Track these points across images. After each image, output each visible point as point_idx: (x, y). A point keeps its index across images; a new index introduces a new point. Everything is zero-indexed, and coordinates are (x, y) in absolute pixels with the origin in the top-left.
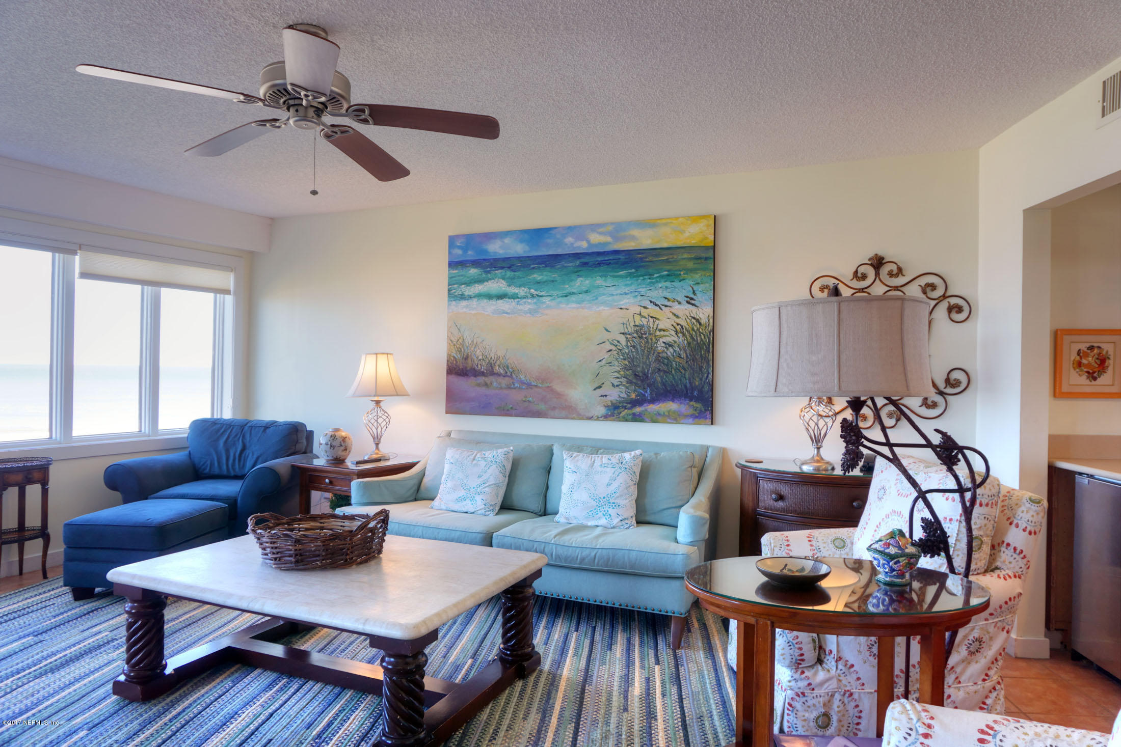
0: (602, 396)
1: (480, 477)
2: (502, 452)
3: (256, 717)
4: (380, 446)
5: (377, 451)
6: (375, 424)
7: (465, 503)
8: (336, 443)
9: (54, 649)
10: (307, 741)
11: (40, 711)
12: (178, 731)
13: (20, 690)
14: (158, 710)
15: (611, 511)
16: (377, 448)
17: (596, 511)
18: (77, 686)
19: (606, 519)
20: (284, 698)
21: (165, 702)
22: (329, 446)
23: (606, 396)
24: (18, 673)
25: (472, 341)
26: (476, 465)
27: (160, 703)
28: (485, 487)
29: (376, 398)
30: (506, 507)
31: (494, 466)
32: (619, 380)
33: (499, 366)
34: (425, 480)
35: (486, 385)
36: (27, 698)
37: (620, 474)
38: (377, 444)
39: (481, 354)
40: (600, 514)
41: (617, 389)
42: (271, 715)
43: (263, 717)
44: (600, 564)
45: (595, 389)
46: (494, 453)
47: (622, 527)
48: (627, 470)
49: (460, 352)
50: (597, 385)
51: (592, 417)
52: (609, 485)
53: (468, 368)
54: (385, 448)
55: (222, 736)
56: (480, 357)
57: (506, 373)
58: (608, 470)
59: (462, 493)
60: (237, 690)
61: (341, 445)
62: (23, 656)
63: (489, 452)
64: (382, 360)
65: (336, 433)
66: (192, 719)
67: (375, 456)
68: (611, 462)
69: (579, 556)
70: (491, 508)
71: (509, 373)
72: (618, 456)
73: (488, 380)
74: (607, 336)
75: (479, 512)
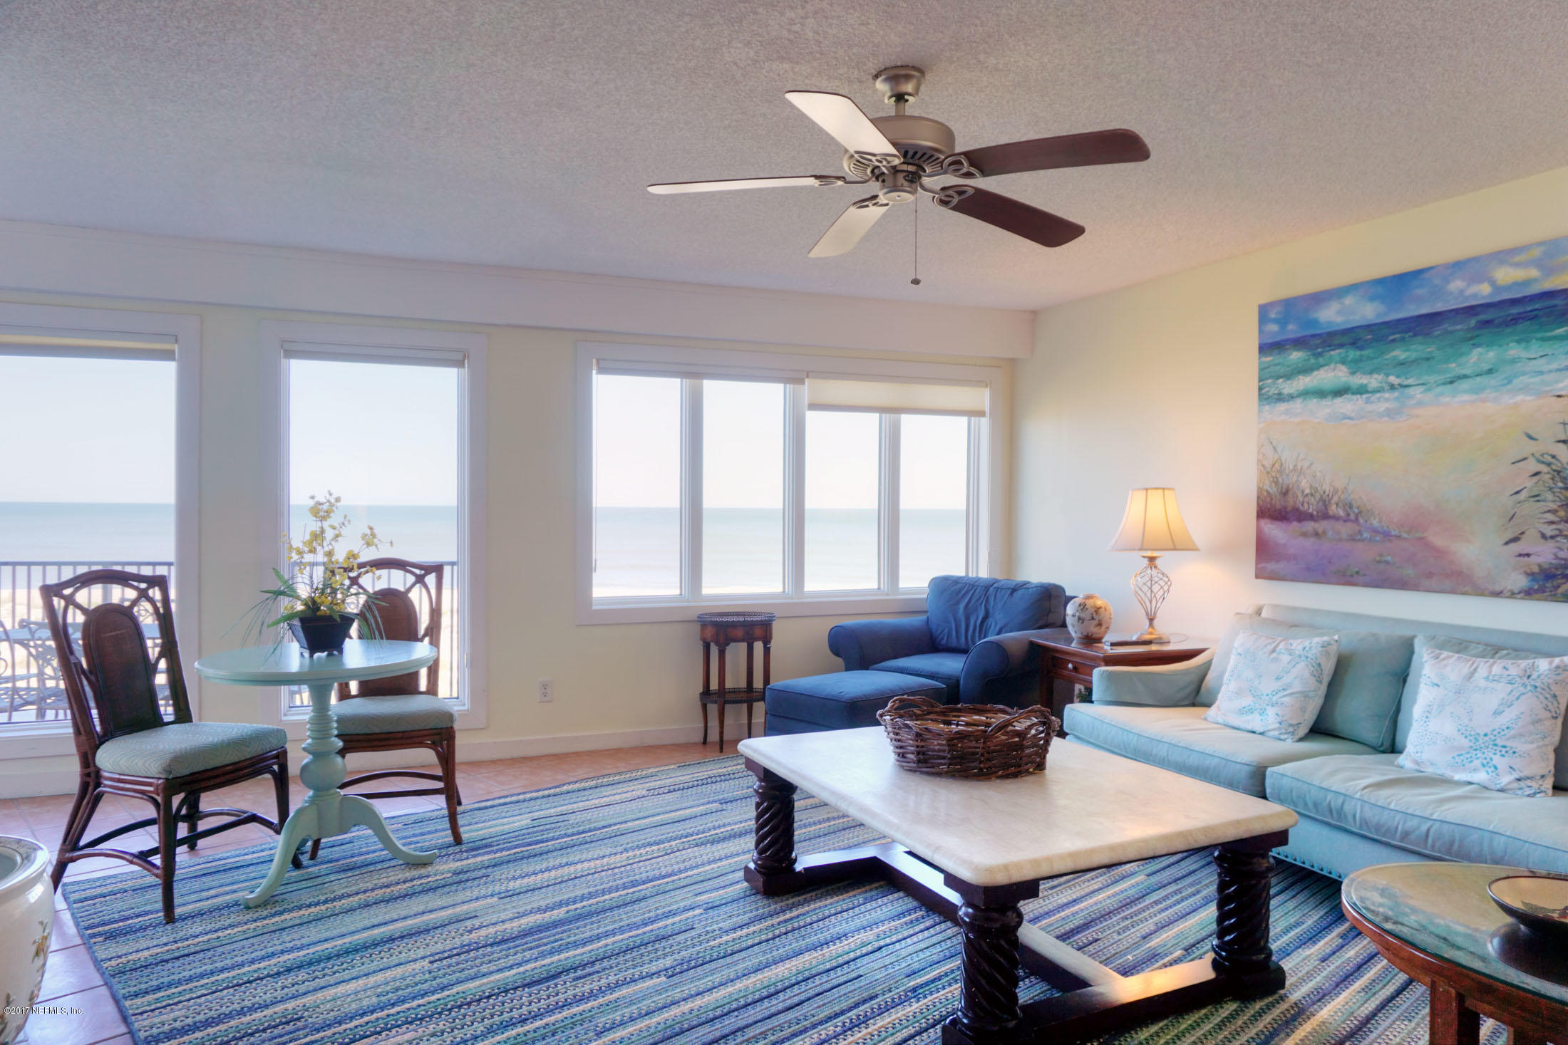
0: (1520, 555)
1: (1278, 678)
2: (1318, 643)
3: (864, 945)
4: (1155, 622)
5: (1151, 630)
6: (1149, 594)
7: (1250, 717)
8: (1086, 615)
9: (726, 821)
10: (898, 991)
11: (680, 879)
12: (779, 936)
13: (678, 853)
14: (776, 908)
15: (1497, 760)
16: (1151, 625)
17: (1468, 756)
18: (724, 862)
19: (1488, 773)
20: (906, 933)
21: (787, 902)
22: (1077, 618)
23: (1528, 555)
24: (686, 837)
25: (1295, 466)
26: (1275, 660)
27: (782, 901)
28: (1285, 696)
29: (1149, 554)
30: (1321, 729)
31: (1302, 664)
32: (1554, 526)
33: (1337, 504)
34: (1209, 677)
35: (1317, 534)
36: (678, 863)
37: (1522, 697)
38: (1151, 620)
39: (1308, 485)
40: (1477, 763)
41: (1551, 543)
42: (880, 948)
43: (870, 948)
44: (1438, 845)
45: (1507, 543)
46: (1307, 643)
47: (1520, 792)
48: (1539, 690)
49: (1277, 483)
50: (1509, 535)
51: (1502, 592)
52: (1497, 713)
53: (1289, 509)
54: (1164, 627)
55: (816, 955)
56: (1307, 491)
57: (1348, 515)
58: (1499, 686)
59: (1247, 701)
60: (863, 910)
61: (1093, 618)
62: (699, 821)
63: (1299, 641)
64: (1156, 497)
65: (1087, 602)
66: (800, 928)
67: (1147, 637)
68: (1508, 673)
69: (1400, 827)
70: (1291, 729)
71: (1353, 515)
72: (1524, 664)
73: (1320, 526)
74: (1531, 447)
75: (1272, 733)
